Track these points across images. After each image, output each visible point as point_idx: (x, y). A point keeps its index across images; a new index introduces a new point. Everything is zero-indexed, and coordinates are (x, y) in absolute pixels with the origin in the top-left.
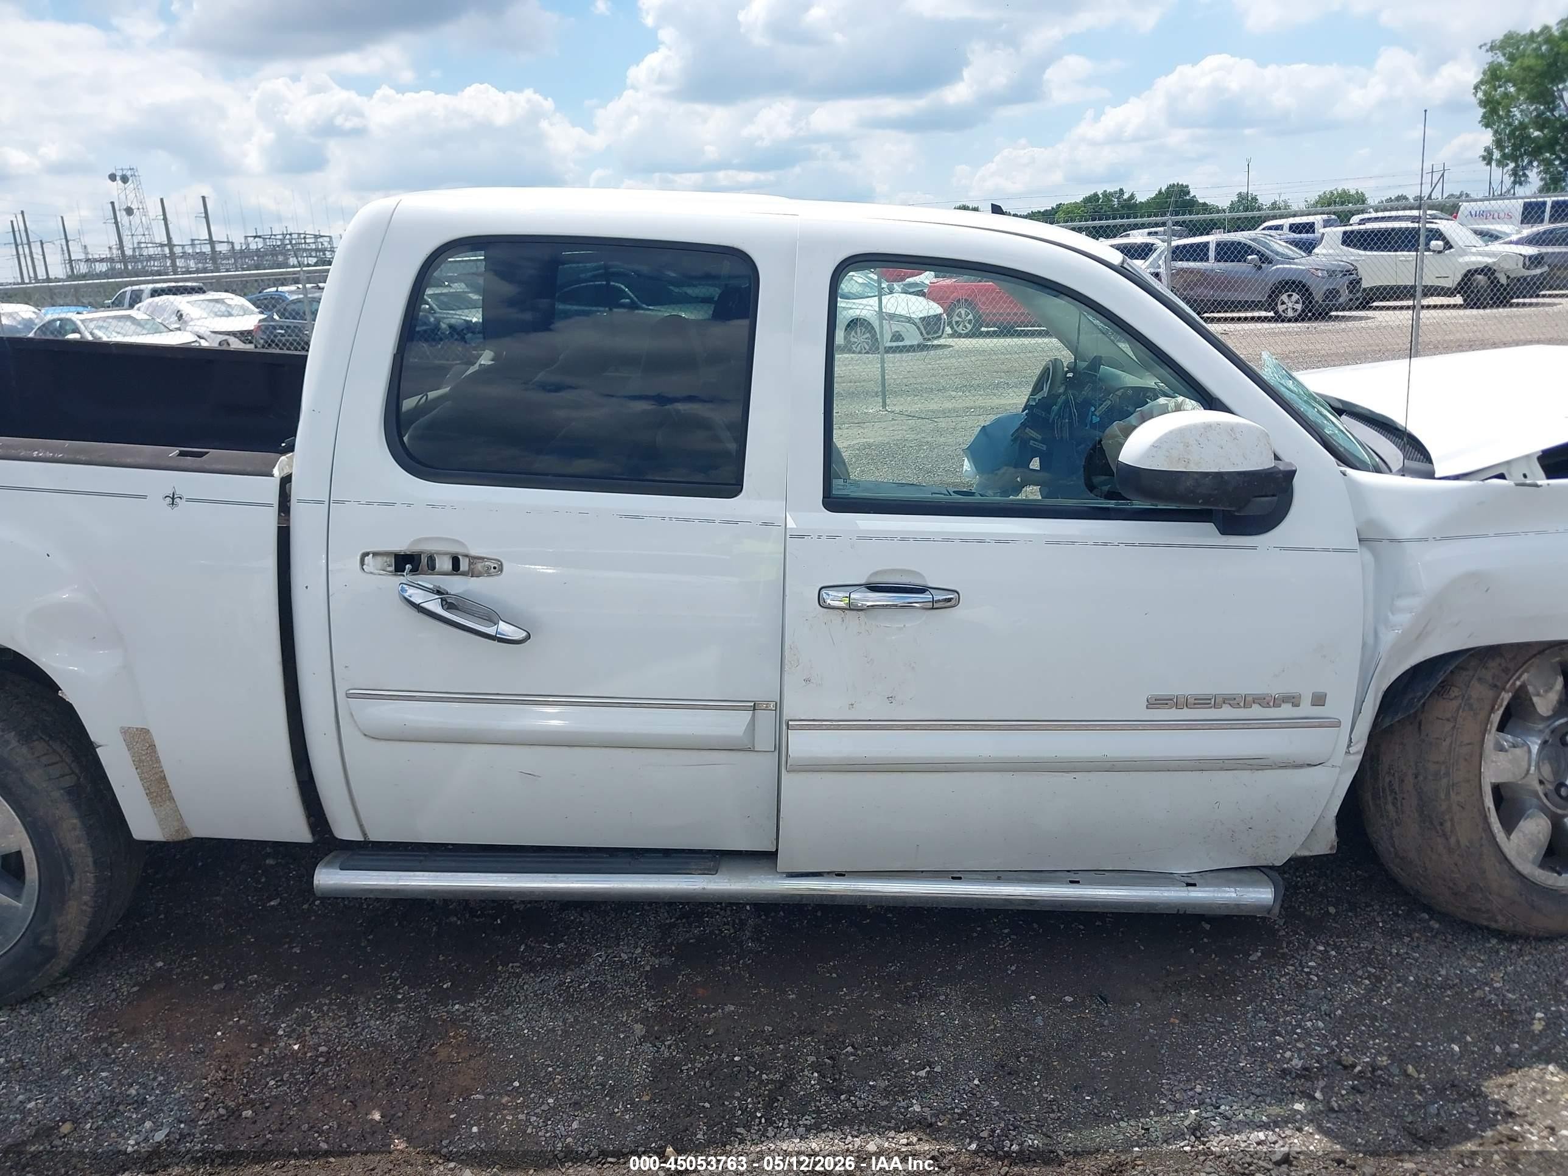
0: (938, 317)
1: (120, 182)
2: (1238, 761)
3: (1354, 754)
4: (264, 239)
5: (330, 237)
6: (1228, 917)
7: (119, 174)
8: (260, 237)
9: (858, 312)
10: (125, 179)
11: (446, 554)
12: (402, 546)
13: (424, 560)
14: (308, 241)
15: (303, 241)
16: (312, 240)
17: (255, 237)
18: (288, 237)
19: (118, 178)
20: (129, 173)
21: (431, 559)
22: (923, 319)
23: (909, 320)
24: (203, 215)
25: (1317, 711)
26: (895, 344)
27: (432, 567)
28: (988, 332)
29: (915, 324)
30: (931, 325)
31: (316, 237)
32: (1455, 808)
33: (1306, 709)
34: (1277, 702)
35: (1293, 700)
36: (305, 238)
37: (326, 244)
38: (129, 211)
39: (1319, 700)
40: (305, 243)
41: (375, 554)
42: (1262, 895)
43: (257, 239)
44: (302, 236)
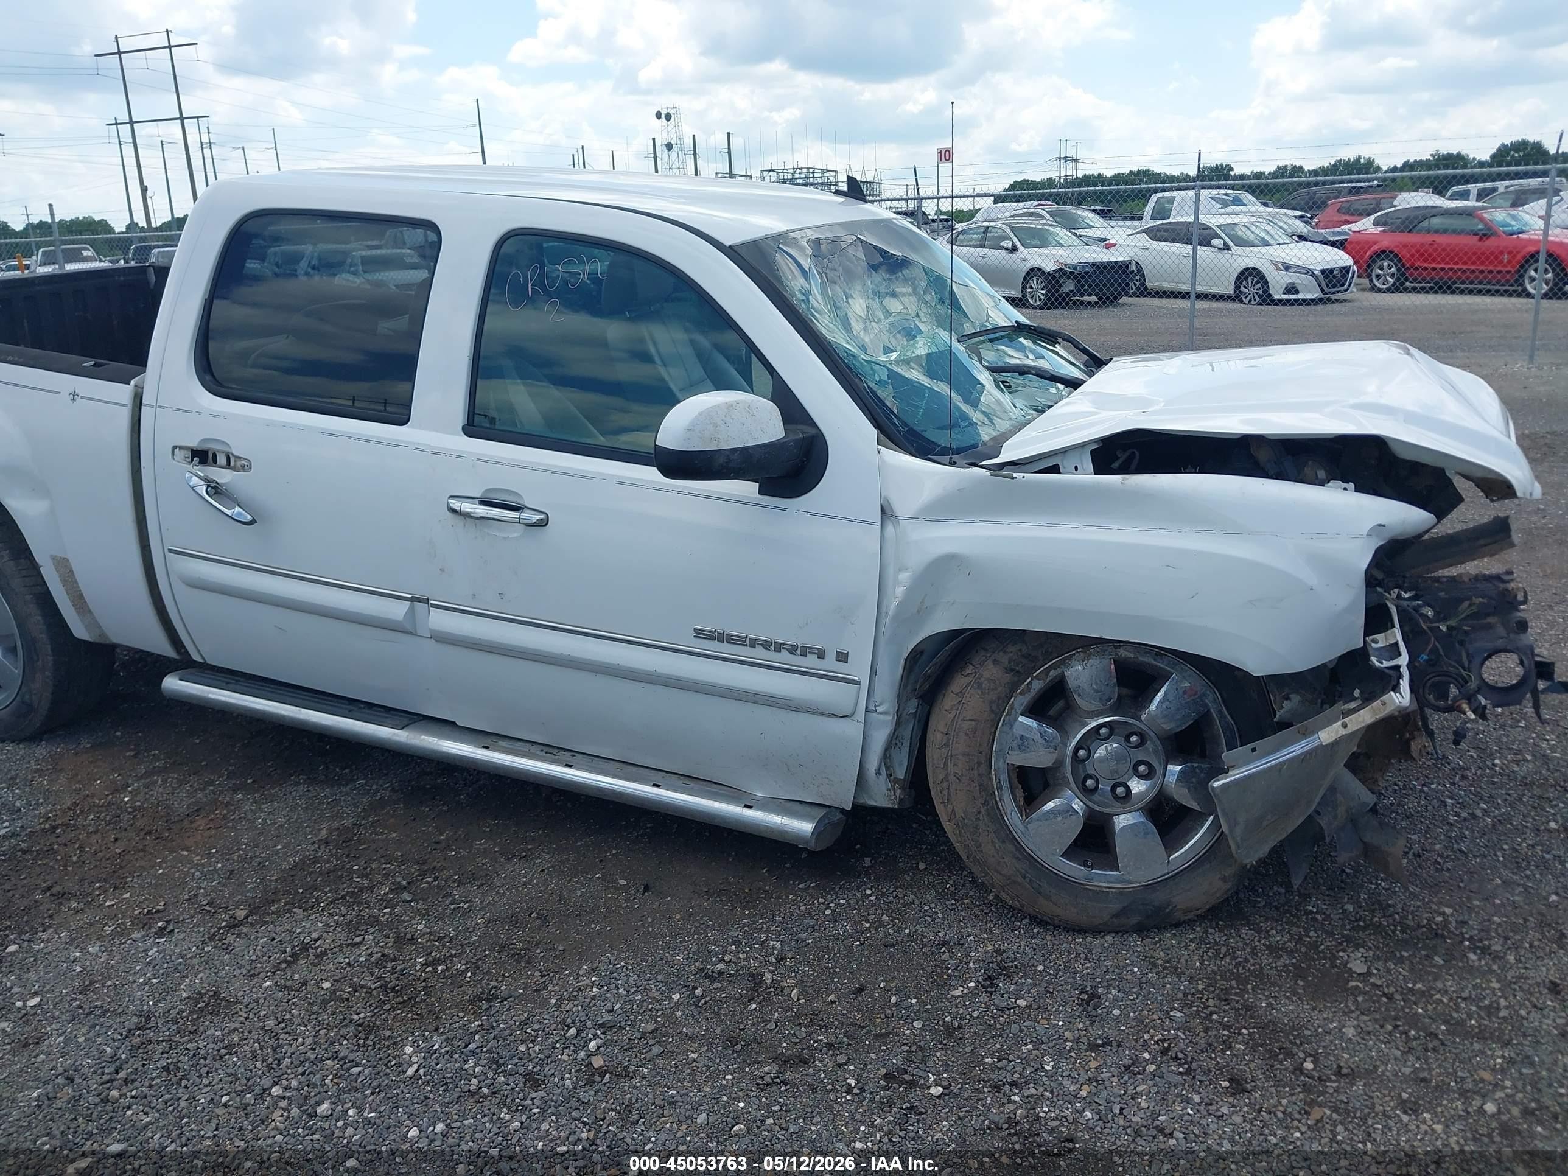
0: (1346, 269)
1: (664, 120)
2: (767, 698)
3: (880, 713)
4: (778, 173)
5: (836, 172)
6: (776, 842)
7: (664, 112)
8: (773, 171)
9: (1255, 260)
10: (668, 117)
11: (223, 452)
12: (194, 443)
13: (210, 455)
14: (816, 175)
15: (811, 175)
16: (820, 175)
17: (770, 171)
18: (798, 171)
19: (663, 116)
20: (672, 112)
21: (214, 456)
22: (1323, 271)
23: (1309, 272)
24: (727, 150)
25: (840, 666)
26: (1285, 297)
27: (215, 461)
28: (1414, 289)
29: (1313, 275)
30: (1333, 279)
31: (823, 171)
32: (952, 778)
33: (830, 663)
34: (805, 652)
35: (821, 654)
36: (813, 173)
37: (831, 178)
38: (669, 147)
39: (842, 657)
40: (813, 177)
41: (181, 448)
42: (804, 827)
43: (771, 173)
44: (811, 171)
